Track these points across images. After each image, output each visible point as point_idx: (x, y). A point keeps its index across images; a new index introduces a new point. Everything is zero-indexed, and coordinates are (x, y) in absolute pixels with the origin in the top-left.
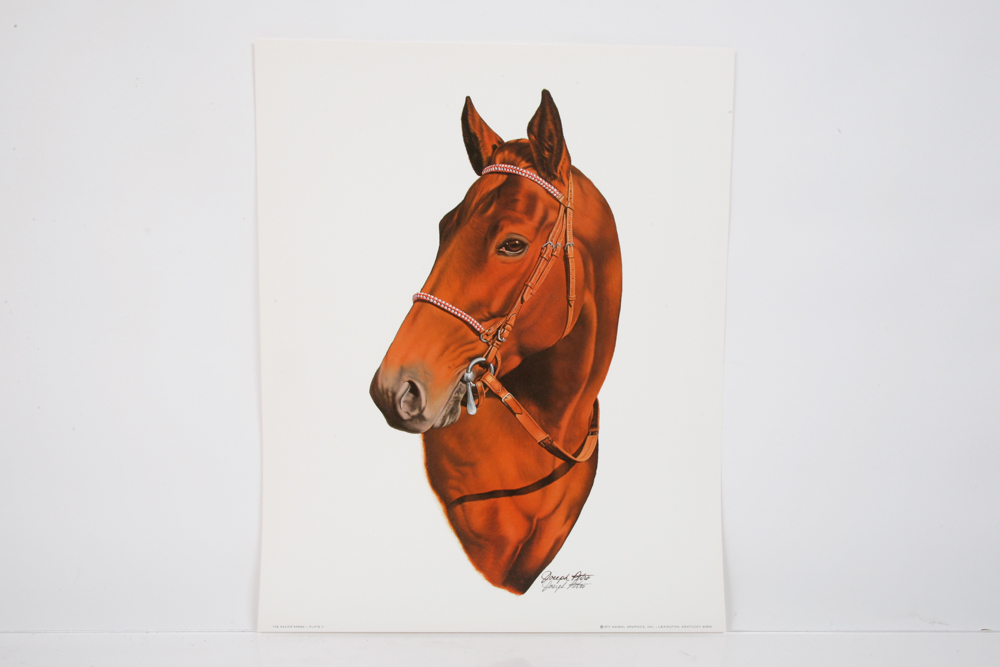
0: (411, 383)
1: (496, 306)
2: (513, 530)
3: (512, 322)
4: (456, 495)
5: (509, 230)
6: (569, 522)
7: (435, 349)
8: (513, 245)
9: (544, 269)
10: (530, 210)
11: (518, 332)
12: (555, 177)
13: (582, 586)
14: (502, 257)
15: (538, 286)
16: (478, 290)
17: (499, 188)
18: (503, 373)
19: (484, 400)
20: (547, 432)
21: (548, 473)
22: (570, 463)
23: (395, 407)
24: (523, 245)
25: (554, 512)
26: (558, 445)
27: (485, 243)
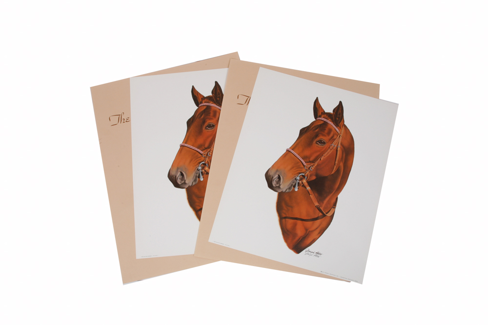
0: (279, 175)
1: (312, 159)
2: (300, 232)
3: (316, 165)
4: (284, 216)
5: (321, 137)
6: (319, 235)
7: (289, 167)
8: (320, 142)
9: (329, 152)
10: (329, 133)
11: (317, 168)
12: (338, 126)
13: (318, 257)
14: (317, 145)
15: (326, 156)
16: (307, 153)
17: (321, 125)
18: (309, 180)
19: (301, 187)
20: (319, 203)
21: (316, 217)
22: (324, 215)
23: (271, 182)
24: (324, 143)
25: (315, 230)
26: (322, 208)
27: (313, 139)
